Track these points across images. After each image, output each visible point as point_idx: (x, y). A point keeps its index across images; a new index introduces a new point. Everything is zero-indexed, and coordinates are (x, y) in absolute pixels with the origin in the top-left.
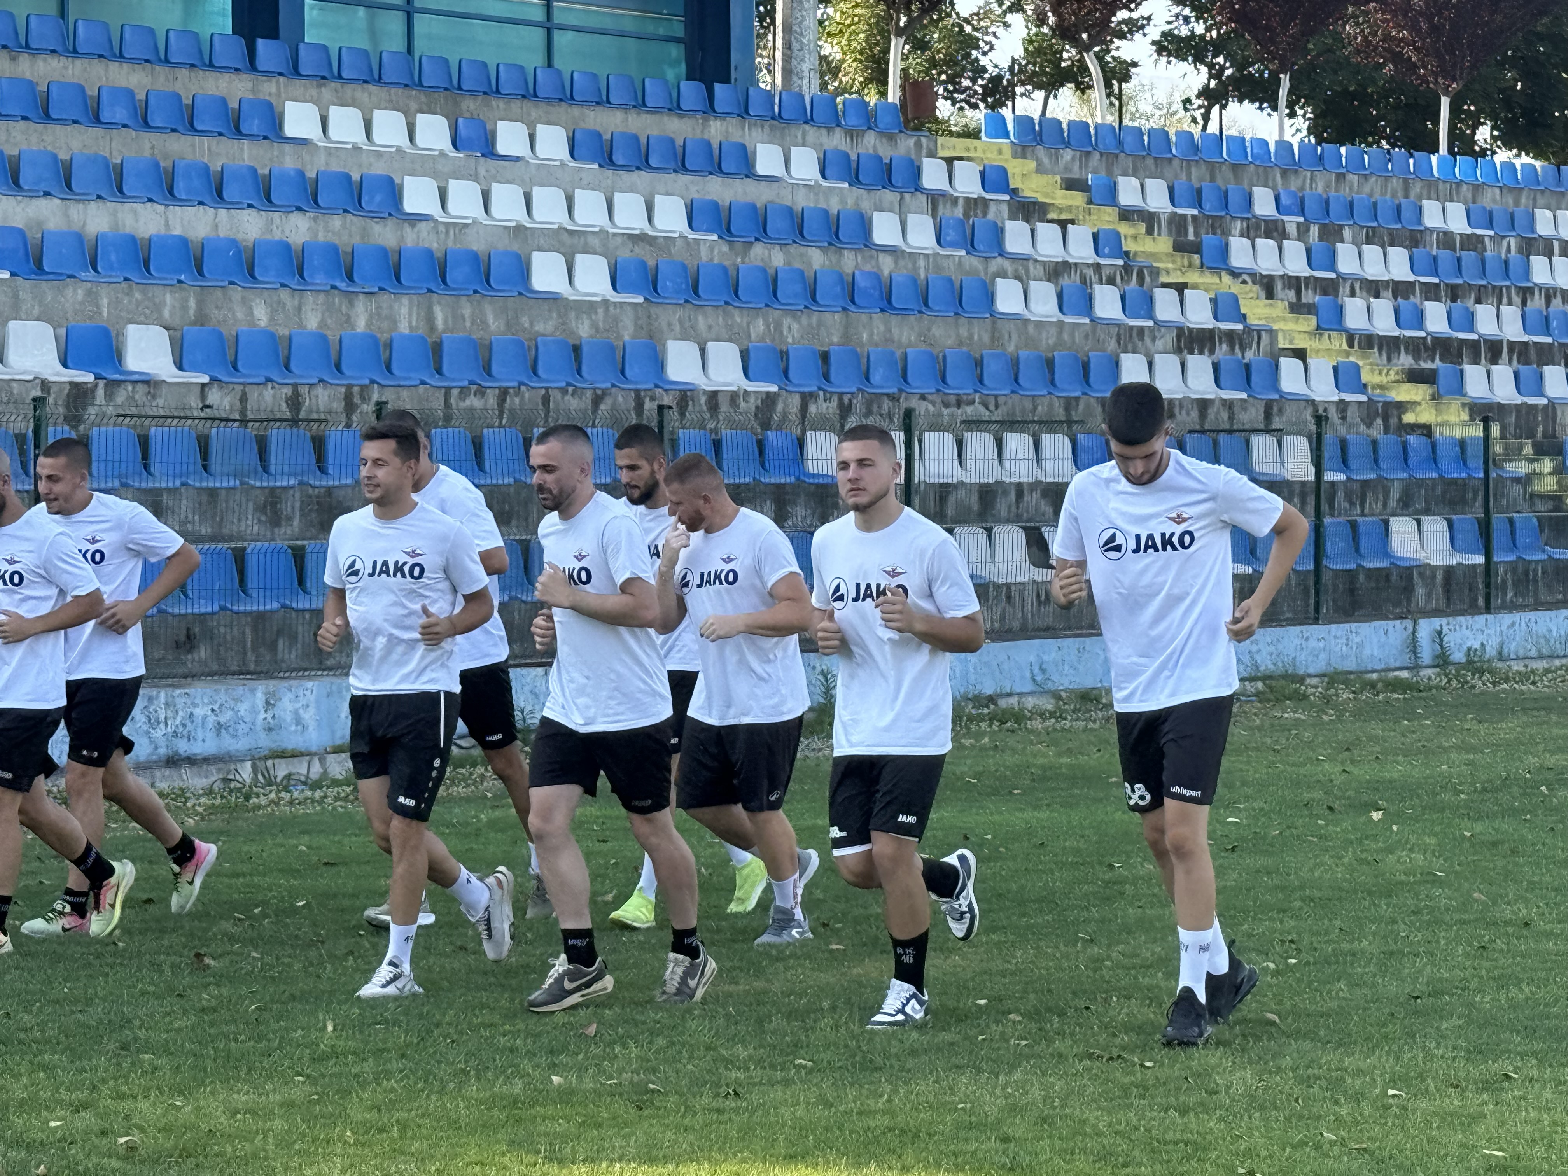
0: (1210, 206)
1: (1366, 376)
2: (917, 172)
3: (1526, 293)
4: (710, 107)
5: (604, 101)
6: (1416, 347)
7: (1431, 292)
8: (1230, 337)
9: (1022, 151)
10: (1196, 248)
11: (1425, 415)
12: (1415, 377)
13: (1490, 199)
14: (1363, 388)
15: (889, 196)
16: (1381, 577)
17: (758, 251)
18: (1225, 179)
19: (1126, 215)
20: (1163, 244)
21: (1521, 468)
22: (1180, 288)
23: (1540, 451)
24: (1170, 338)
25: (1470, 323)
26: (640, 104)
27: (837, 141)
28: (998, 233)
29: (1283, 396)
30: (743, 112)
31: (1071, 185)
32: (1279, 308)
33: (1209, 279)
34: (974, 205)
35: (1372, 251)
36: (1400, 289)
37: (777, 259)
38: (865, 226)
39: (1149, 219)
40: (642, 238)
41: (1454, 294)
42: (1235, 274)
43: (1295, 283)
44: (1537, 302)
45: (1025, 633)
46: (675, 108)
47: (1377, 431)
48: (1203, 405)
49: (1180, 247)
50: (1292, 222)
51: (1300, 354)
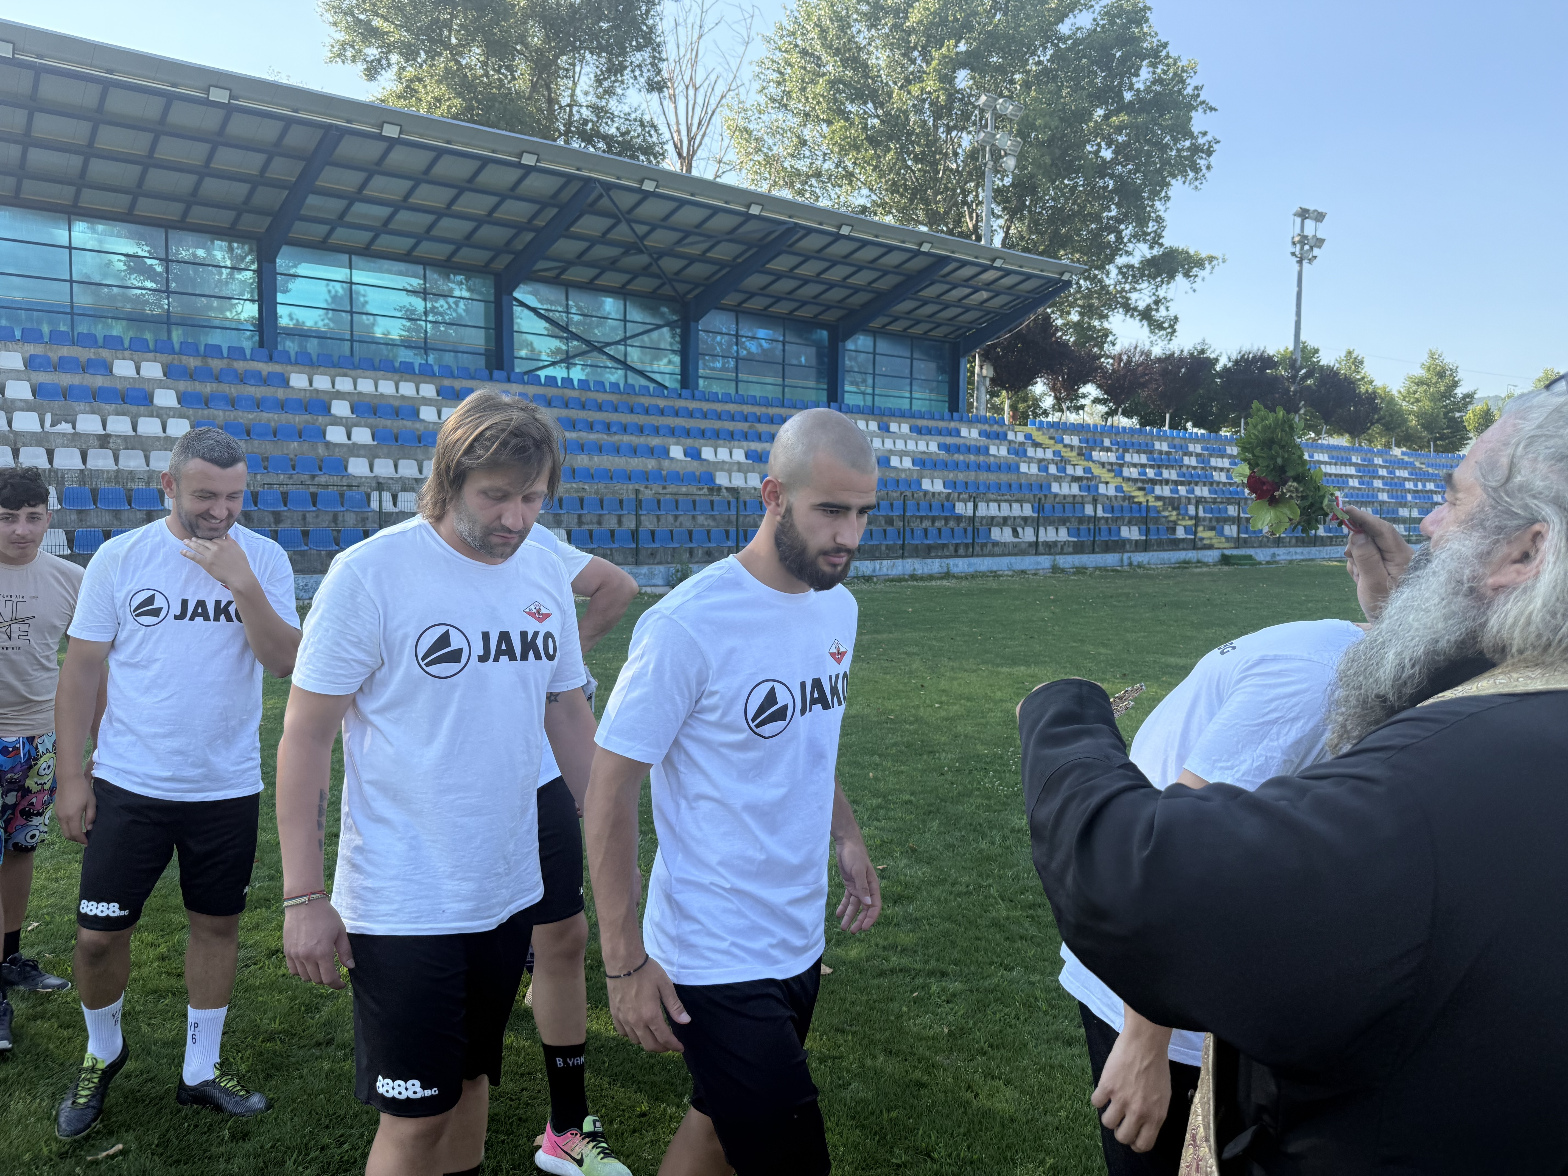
0: (1091, 444)
1: (1125, 489)
2: (1006, 435)
3: (1181, 467)
4: (952, 419)
5: (922, 417)
6: (1143, 481)
7: (1152, 467)
8: (1087, 478)
9: (1039, 429)
10: (1083, 455)
11: (1142, 499)
12: (1140, 489)
13: (1177, 442)
14: (1123, 492)
15: (997, 442)
16: (1117, 541)
17: (956, 456)
18: (1098, 437)
19: (1065, 446)
20: (1074, 454)
21: (1166, 514)
22: (1074, 465)
23: (1174, 509)
24: (1069, 479)
25: (1161, 474)
26: (933, 418)
27: (986, 427)
28: (1025, 451)
29: (1099, 494)
30: (961, 420)
31: (1051, 438)
32: (1105, 470)
33: (1086, 463)
34: (1022, 444)
35: (1136, 456)
36: (1143, 466)
37: (961, 458)
38: (987, 449)
39: (1072, 448)
40: (924, 453)
41: (1159, 467)
42: (1093, 461)
43: (1111, 464)
44: (1184, 470)
45: (1009, 554)
46: (942, 419)
47: (1126, 503)
48: (1074, 496)
49: (1079, 454)
50: (1114, 448)
51: (1107, 483)
